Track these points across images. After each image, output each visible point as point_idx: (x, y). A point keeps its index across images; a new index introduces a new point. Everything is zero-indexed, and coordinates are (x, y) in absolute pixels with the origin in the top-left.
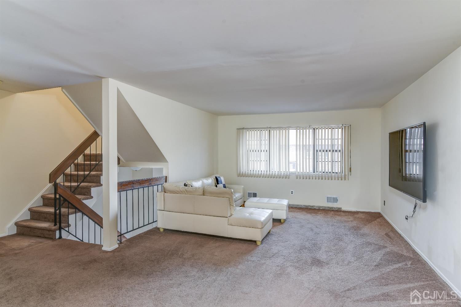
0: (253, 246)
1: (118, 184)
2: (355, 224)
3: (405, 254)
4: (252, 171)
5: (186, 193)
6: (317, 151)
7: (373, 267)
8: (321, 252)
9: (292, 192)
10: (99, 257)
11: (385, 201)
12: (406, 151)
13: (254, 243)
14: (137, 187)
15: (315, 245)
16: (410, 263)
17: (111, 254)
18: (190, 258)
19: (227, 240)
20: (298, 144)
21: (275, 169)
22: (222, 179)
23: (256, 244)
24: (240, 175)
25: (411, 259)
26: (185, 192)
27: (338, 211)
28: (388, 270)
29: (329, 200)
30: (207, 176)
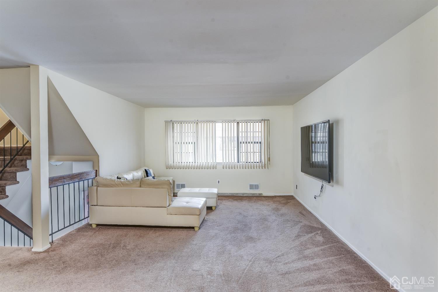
0: (191, 232)
1: (49, 179)
2: (274, 206)
3: (316, 226)
4: (180, 162)
5: (122, 186)
6: (241, 143)
7: (293, 238)
8: (251, 231)
9: (219, 181)
10: (32, 259)
11: (297, 186)
12: (312, 143)
13: (192, 229)
14: (67, 183)
15: (246, 225)
16: (320, 232)
17: (45, 254)
18: (134, 248)
19: (166, 229)
20: (224, 136)
21: (202, 160)
22: (151, 171)
23: (194, 230)
24: (168, 167)
25: (319, 229)
26: (120, 185)
27: (259, 197)
28: (305, 239)
29: (252, 187)
30: (136, 169)
